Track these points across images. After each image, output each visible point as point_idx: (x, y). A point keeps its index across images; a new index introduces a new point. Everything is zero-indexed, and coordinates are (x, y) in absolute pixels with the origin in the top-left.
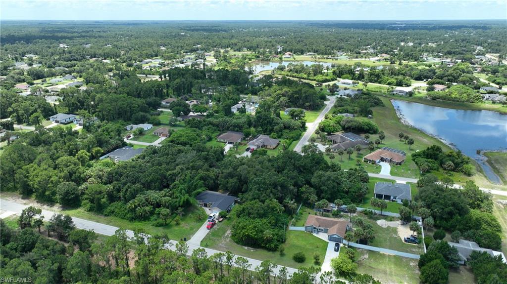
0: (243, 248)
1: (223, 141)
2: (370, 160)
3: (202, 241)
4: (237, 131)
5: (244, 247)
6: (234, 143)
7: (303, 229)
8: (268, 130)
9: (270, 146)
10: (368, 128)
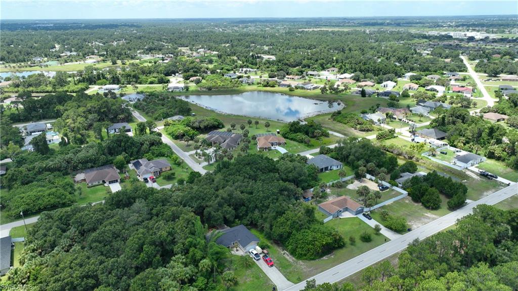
0: (324, 260)
1: (97, 183)
2: (266, 148)
3: (288, 280)
4: (92, 167)
5: (322, 259)
6: (119, 180)
7: (331, 217)
8: (135, 153)
9: (166, 168)
10: (217, 123)
